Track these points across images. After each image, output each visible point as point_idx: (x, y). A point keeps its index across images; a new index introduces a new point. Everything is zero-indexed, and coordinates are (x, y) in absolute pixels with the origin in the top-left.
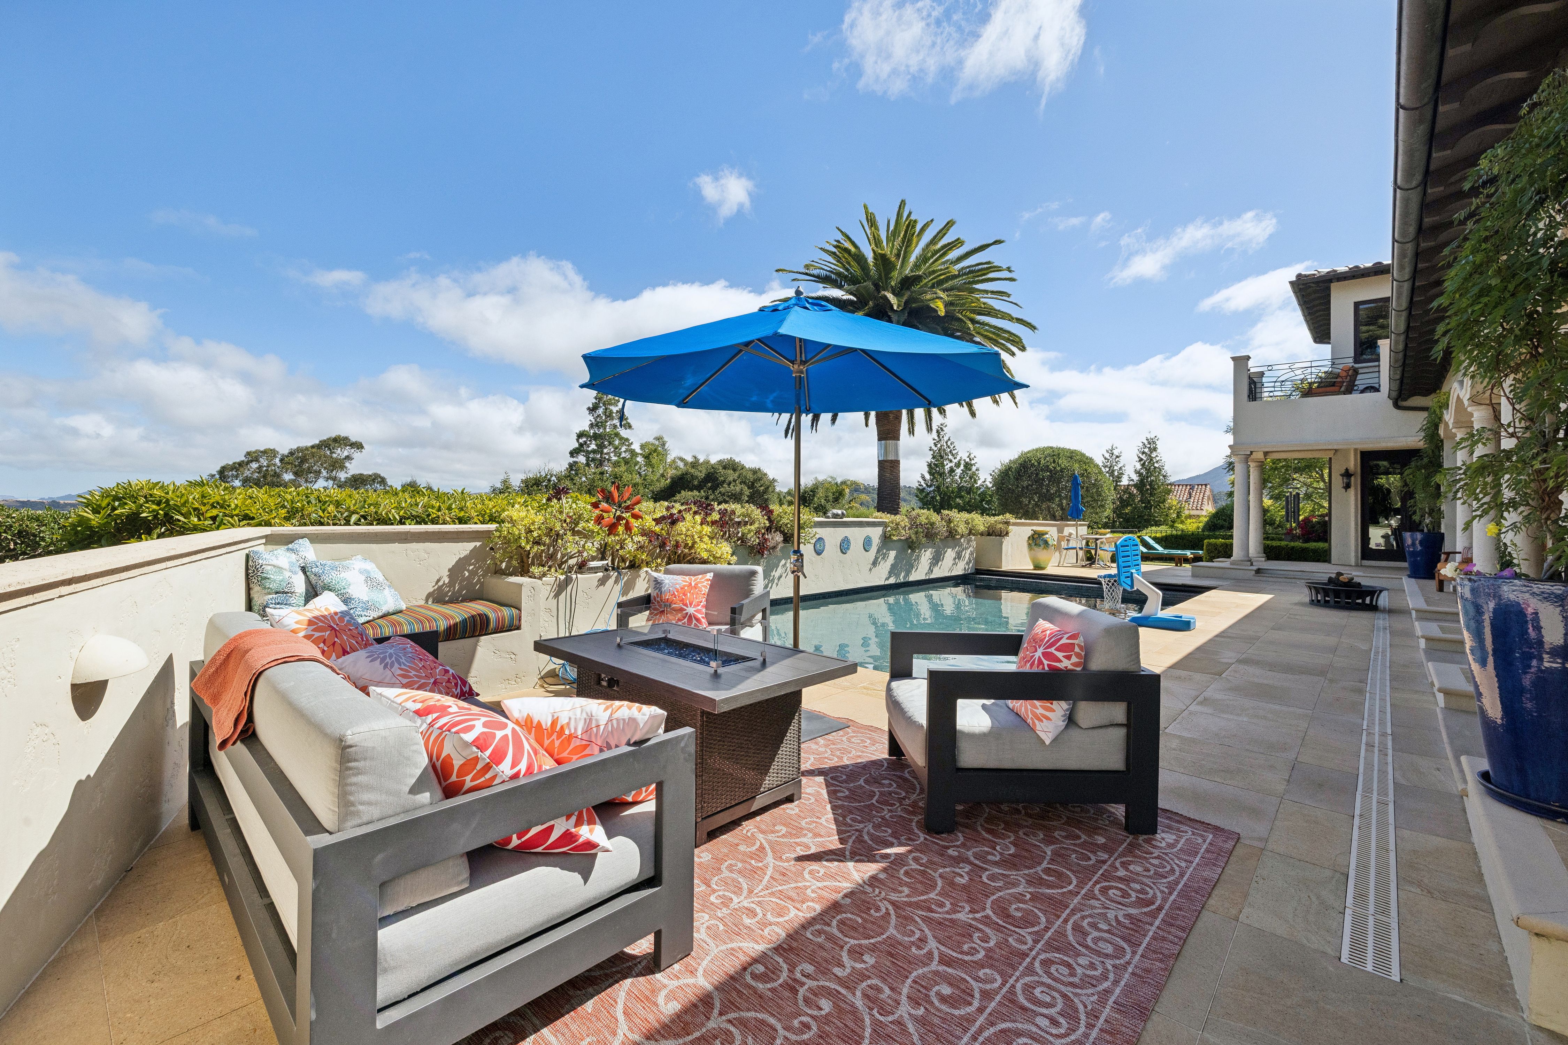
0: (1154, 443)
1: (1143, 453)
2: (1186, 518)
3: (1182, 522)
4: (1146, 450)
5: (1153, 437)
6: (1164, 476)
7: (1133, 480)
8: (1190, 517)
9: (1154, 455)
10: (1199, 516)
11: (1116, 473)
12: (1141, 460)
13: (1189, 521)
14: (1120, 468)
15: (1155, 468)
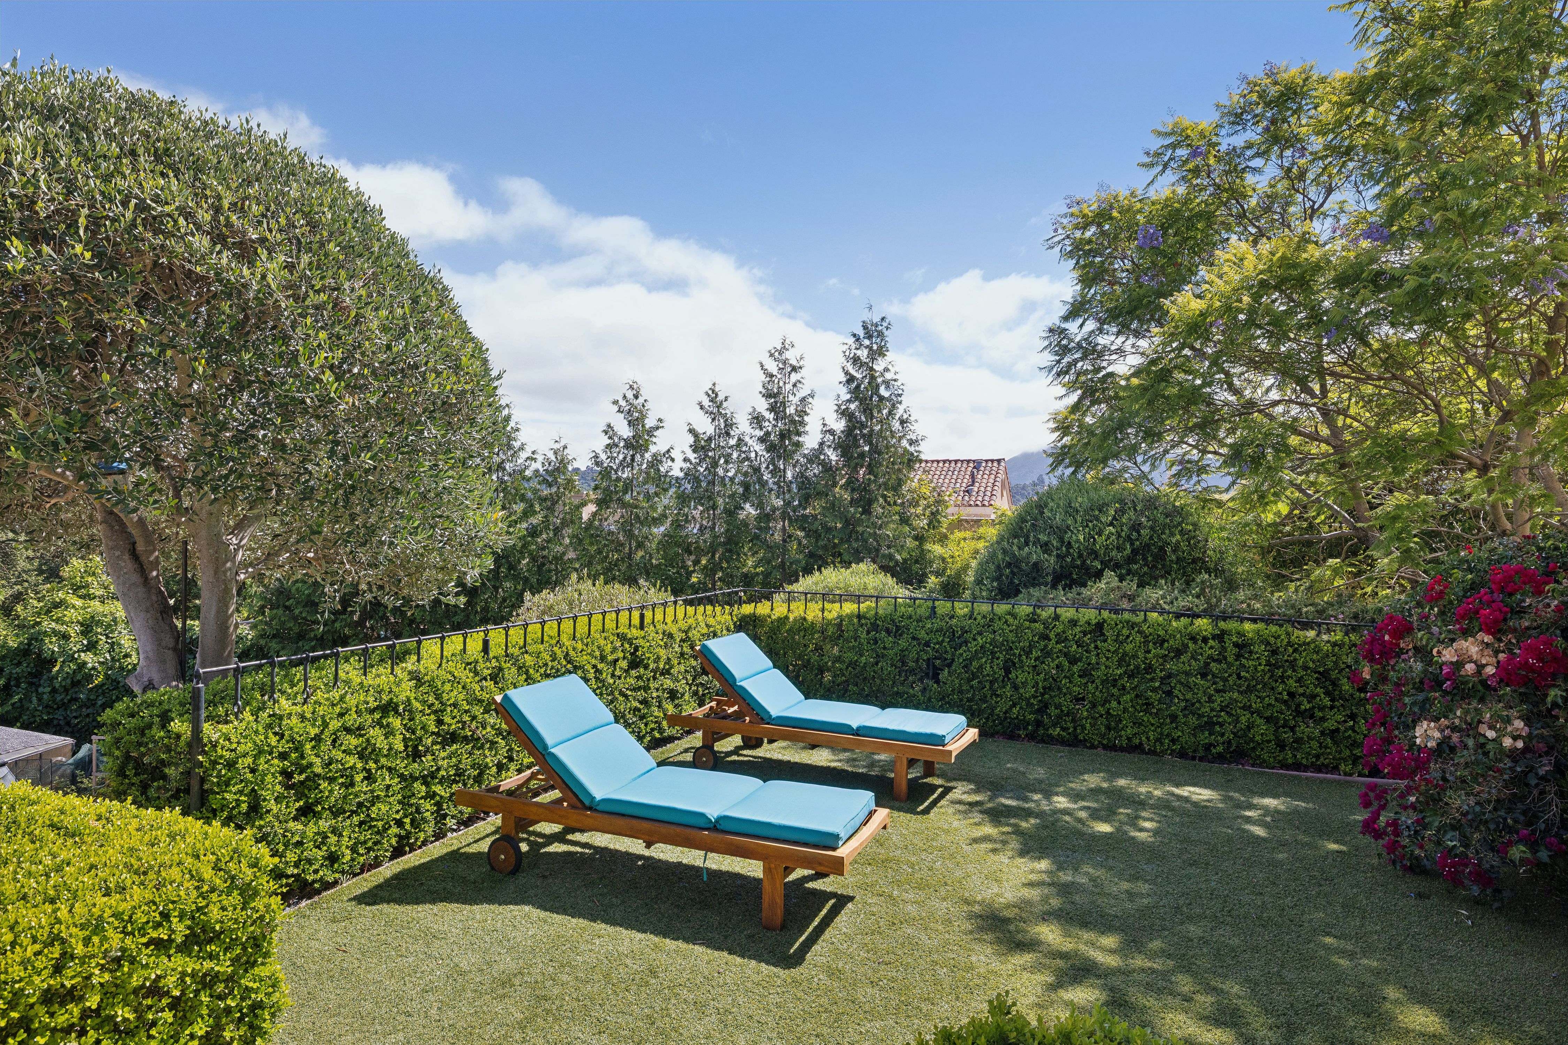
0: (880, 334)
1: (856, 360)
2: (952, 527)
3: (943, 539)
4: (863, 354)
5: (876, 319)
6: (903, 422)
7: (831, 432)
8: (960, 524)
9: (880, 365)
10: (977, 522)
11: (791, 410)
12: (851, 379)
13: (958, 535)
14: (803, 400)
15: (882, 398)
